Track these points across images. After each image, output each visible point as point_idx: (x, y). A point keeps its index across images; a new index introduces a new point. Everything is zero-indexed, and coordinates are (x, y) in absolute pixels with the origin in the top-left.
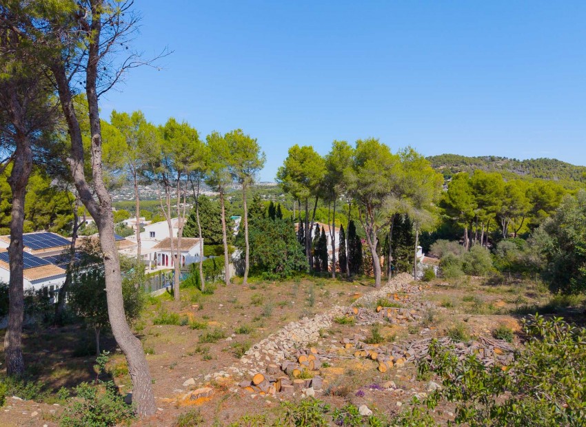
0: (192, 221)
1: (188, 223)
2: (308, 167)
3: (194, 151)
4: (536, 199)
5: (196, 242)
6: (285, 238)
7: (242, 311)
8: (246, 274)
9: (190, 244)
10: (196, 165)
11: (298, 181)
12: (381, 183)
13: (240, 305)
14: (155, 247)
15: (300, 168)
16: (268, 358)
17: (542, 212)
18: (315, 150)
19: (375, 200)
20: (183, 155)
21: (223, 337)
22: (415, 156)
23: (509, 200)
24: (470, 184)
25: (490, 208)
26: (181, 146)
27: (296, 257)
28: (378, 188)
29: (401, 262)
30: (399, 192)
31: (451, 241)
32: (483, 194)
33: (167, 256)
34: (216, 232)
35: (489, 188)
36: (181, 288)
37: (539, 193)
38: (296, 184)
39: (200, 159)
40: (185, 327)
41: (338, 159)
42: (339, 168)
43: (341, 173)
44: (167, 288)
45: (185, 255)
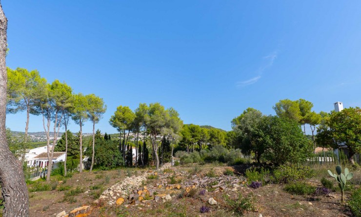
0: (60, 144)
1: (57, 145)
2: (127, 115)
3: (68, 98)
4: (211, 135)
5: (61, 154)
6: (112, 149)
7: (91, 182)
8: (91, 169)
9: (58, 155)
10: (69, 105)
11: (121, 122)
12: (161, 121)
13: (90, 179)
14: (35, 158)
15: (122, 116)
16: (118, 195)
17: (213, 139)
18: (129, 108)
19: (158, 129)
20: (62, 98)
21: (82, 192)
22: (174, 111)
23: (202, 135)
24: (189, 128)
25: (196, 138)
26: (61, 93)
27: (119, 158)
28: (160, 123)
29: (165, 159)
30: (167, 125)
31: (183, 151)
32: (194, 132)
33: (42, 162)
34: (74, 149)
35: (196, 130)
36: (51, 175)
37: (212, 132)
38: (120, 123)
39: (72, 102)
40: (54, 191)
41: (142, 110)
42: (142, 115)
43: (143, 117)
44: (41, 176)
45: (54, 161)
